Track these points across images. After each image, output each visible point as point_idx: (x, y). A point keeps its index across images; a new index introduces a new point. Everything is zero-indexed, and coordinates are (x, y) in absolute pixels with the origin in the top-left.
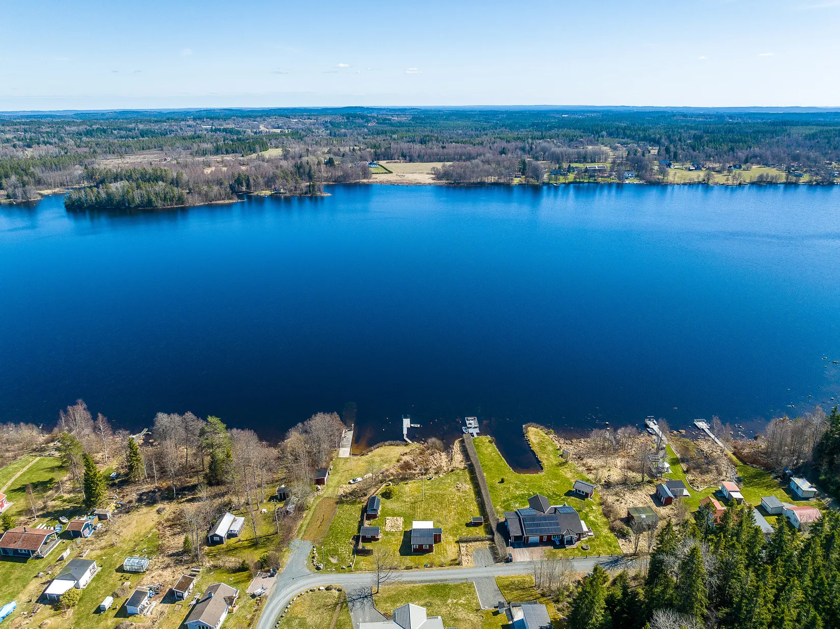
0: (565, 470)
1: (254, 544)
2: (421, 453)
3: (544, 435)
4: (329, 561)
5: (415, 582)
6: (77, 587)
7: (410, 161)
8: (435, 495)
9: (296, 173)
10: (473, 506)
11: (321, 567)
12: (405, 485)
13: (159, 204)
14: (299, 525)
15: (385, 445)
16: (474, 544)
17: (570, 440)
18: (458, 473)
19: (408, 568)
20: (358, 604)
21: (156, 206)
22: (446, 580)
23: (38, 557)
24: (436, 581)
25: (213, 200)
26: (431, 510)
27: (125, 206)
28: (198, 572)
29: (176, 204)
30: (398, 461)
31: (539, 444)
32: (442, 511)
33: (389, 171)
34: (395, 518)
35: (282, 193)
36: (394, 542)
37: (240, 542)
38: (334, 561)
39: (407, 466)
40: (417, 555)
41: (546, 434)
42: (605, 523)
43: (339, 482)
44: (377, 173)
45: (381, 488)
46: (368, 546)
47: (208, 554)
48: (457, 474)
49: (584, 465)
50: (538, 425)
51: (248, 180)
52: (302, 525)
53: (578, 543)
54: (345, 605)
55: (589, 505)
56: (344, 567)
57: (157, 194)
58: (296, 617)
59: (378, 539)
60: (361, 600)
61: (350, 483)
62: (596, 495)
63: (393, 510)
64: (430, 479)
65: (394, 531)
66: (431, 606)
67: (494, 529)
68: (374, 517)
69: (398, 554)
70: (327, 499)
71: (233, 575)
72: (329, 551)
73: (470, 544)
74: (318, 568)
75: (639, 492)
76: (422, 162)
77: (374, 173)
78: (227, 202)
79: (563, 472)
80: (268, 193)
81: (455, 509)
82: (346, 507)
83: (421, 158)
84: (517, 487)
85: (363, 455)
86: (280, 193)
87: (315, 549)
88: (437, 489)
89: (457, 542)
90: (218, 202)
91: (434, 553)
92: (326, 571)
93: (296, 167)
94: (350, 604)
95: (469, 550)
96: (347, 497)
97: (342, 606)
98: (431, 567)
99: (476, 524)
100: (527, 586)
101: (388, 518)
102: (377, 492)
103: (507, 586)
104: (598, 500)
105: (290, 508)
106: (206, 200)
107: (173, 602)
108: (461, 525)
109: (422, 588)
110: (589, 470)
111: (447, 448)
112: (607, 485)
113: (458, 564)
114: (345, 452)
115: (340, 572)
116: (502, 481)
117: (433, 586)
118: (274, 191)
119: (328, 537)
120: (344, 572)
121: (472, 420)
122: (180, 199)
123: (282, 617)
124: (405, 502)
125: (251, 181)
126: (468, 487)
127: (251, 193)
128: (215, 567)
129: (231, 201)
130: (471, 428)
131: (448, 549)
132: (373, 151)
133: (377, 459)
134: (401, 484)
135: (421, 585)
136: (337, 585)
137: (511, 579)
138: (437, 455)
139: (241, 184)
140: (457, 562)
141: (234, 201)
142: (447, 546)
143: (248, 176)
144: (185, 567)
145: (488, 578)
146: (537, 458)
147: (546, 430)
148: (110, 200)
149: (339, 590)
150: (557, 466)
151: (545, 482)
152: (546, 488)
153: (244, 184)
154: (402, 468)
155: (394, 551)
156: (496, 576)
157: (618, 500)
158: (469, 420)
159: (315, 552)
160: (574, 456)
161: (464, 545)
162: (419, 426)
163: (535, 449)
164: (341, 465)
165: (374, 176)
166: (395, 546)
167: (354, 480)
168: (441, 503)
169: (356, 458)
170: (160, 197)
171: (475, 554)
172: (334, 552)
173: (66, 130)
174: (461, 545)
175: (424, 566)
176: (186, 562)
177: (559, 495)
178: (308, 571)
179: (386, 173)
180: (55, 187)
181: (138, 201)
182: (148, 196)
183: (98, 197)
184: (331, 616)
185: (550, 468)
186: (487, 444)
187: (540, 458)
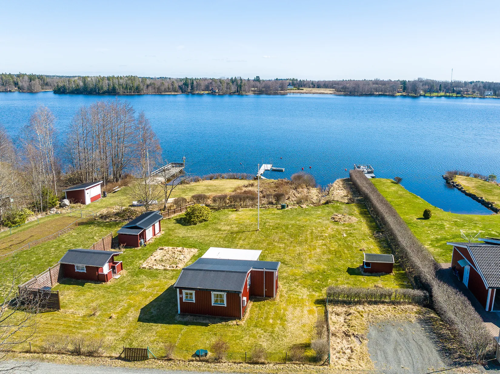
8: (287, 226)
12: (231, 213)
25: (163, 92)
34: (179, 249)
35: (217, 92)
40: (186, 324)
44: (292, 90)
48: (334, 207)
51: (193, 83)
59: (103, 280)
61: (132, 205)
64: (283, 208)
65: (162, 268)
70: (68, 218)
78: (173, 93)
80: (206, 91)
83: (326, 86)
85: (181, 184)
89: (320, 302)
90: (166, 93)
91: (241, 323)
95: (354, 322)
96: (107, 218)
98: (217, 360)
102: (172, 216)
108: (336, 271)
113: (315, 360)
118: (211, 91)
122: (137, 89)
124: (220, 230)
125: (195, 84)
126: (356, 220)
127: (194, 92)
131: (289, 316)
133: (201, 188)
134: (225, 210)
138: (303, 190)
139: (187, 86)
140: (310, 353)
143: (193, 80)
153: (190, 86)
154: (237, 196)
161: (340, 309)
162: (284, 169)
166: (139, 298)
168: (294, 236)
170: (123, 87)
171: (374, 333)
174: (330, 308)
175: (196, 355)
179: (298, 90)
181: (105, 88)
182: (113, 85)
183: (78, 86)
186: (388, 184)
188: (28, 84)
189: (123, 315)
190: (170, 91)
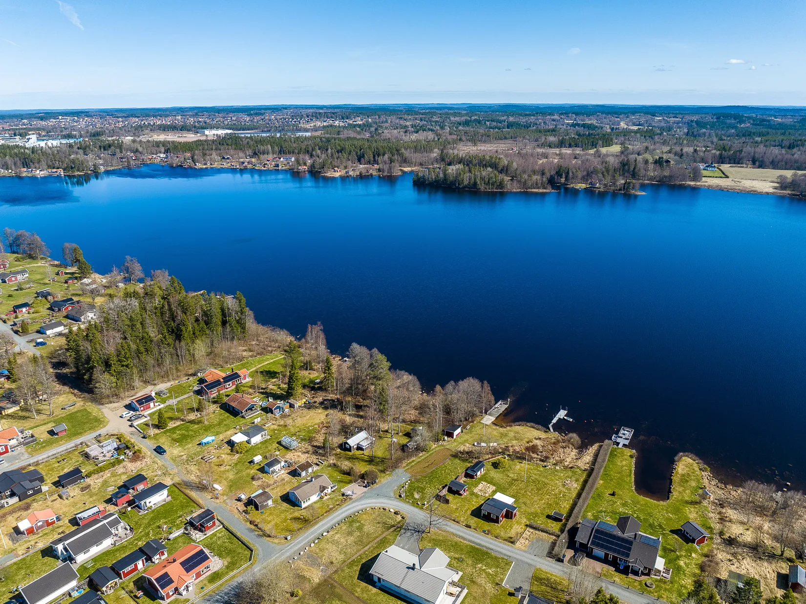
0: (692, 509)
1: (371, 460)
2: (554, 443)
3: (697, 469)
4: (412, 495)
5: (465, 539)
6: (248, 442)
7: (760, 167)
8: (539, 482)
9: (620, 169)
10: (567, 504)
11: (402, 496)
12: (518, 463)
13: (482, 187)
14: (410, 461)
15: (527, 426)
16: (540, 533)
17: (725, 484)
18: (577, 472)
19: (468, 526)
20: (409, 534)
21: (479, 189)
22: (491, 549)
23: (243, 417)
24: (484, 546)
25: (529, 188)
26: (525, 491)
27: (455, 186)
28: (322, 464)
29: (496, 189)
30: (528, 442)
31: (683, 475)
32: (535, 496)
33: (726, 175)
34: (489, 485)
35: (597, 188)
36: (473, 503)
37: (363, 456)
38: (416, 496)
39: (533, 449)
40: (483, 520)
41: (700, 469)
42: (694, 575)
43: (466, 441)
44: (711, 177)
45: (497, 458)
46: (450, 497)
47: (336, 455)
48: (575, 473)
49: (720, 513)
50: (697, 458)
51: (568, 173)
52: (413, 461)
53: (643, 578)
54: (399, 529)
55: (690, 551)
56: (419, 503)
57: (482, 179)
58: (359, 522)
59: (461, 495)
60: (413, 532)
61: (474, 445)
62: (708, 545)
63: (493, 478)
64: (545, 466)
65: (480, 494)
66: (461, 562)
67: (567, 529)
68: (472, 477)
69: (469, 512)
70: (447, 450)
71: (342, 475)
72: (418, 487)
73: (537, 532)
74: (400, 496)
75: (766, 564)
76: (774, 168)
77: (705, 177)
78: (541, 191)
79: (688, 510)
80: (584, 186)
81: (548, 499)
82: (457, 461)
83: (775, 165)
84: (624, 505)
85: (501, 427)
86: (595, 188)
87: (409, 482)
88: (546, 477)
90: (533, 190)
91: (499, 525)
92: (405, 501)
93: (621, 164)
94: (403, 531)
95: (531, 536)
96: (463, 454)
97: (395, 529)
98: (488, 534)
99: (556, 519)
100: (559, 588)
101: (483, 482)
102: (491, 459)
103: (541, 579)
104: (706, 550)
105: (412, 445)
106: (523, 188)
107: (294, 476)
108: (543, 514)
109: (467, 546)
110: (723, 520)
111: (582, 447)
112: (729, 541)
113: (512, 543)
114: (488, 419)
115: (414, 506)
116: (613, 494)
117: (477, 549)
118: (589, 185)
119: (425, 477)
120: (417, 507)
121: (628, 431)
122: (501, 185)
123: (351, 517)
124: (508, 476)
125: (571, 174)
126: (576, 486)
127: (568, 185)
128: (334, 465)
129: (545, 191)
130: (622, 437)
131: (514, 527)
132: (718, 153)
133: (512, 434)
134: (516, 461)
135: (468, 543)
136: (405, 513)
137: (549, 576)
138: (567, 450)
139: (561, 176)
140: (513, 540)
141: (548, 191)
142: (516, 525)
143: (568, 169)
144: (317, 457)
145: (529, 565)
146: (671, 488)
147: (702, 466)
148: (446, 180)
149: (403, 518)
150: (687, 502)
151: (659, 512)
152: (655, 517)
153: (564, 176)
154: (527, 449)
155: (468, 510)
156: (538, 567)
157: (730, 560)
158: (625, 430)
159: (407, 484)
160: (716, 501)
161: (531, 530)
162: (571, 420)
163: (675, 478)
164: (478, 428)
165: (704, 179)
166: (471, 506)
167: (478, 444)
168: (539, 489)
169: (494, 427)
170: (485, 181)
171: (534, 541)
172: (421, 490)
173: (450, 121)
174: (528, 529)
175: (483, 531)
176: (320, 454)
177: (664, 529)
178: (392, 494)
179: (721, 177)
180: (415, 166)
181: (466, 182)
182: (475, 179)
183: (438, 176)
184: (383, 533)
185: (677, 501)
186: (626, 457)
187: (674, 488)
188: (388, 166)
189: (466, 511)
190: (538, 188)
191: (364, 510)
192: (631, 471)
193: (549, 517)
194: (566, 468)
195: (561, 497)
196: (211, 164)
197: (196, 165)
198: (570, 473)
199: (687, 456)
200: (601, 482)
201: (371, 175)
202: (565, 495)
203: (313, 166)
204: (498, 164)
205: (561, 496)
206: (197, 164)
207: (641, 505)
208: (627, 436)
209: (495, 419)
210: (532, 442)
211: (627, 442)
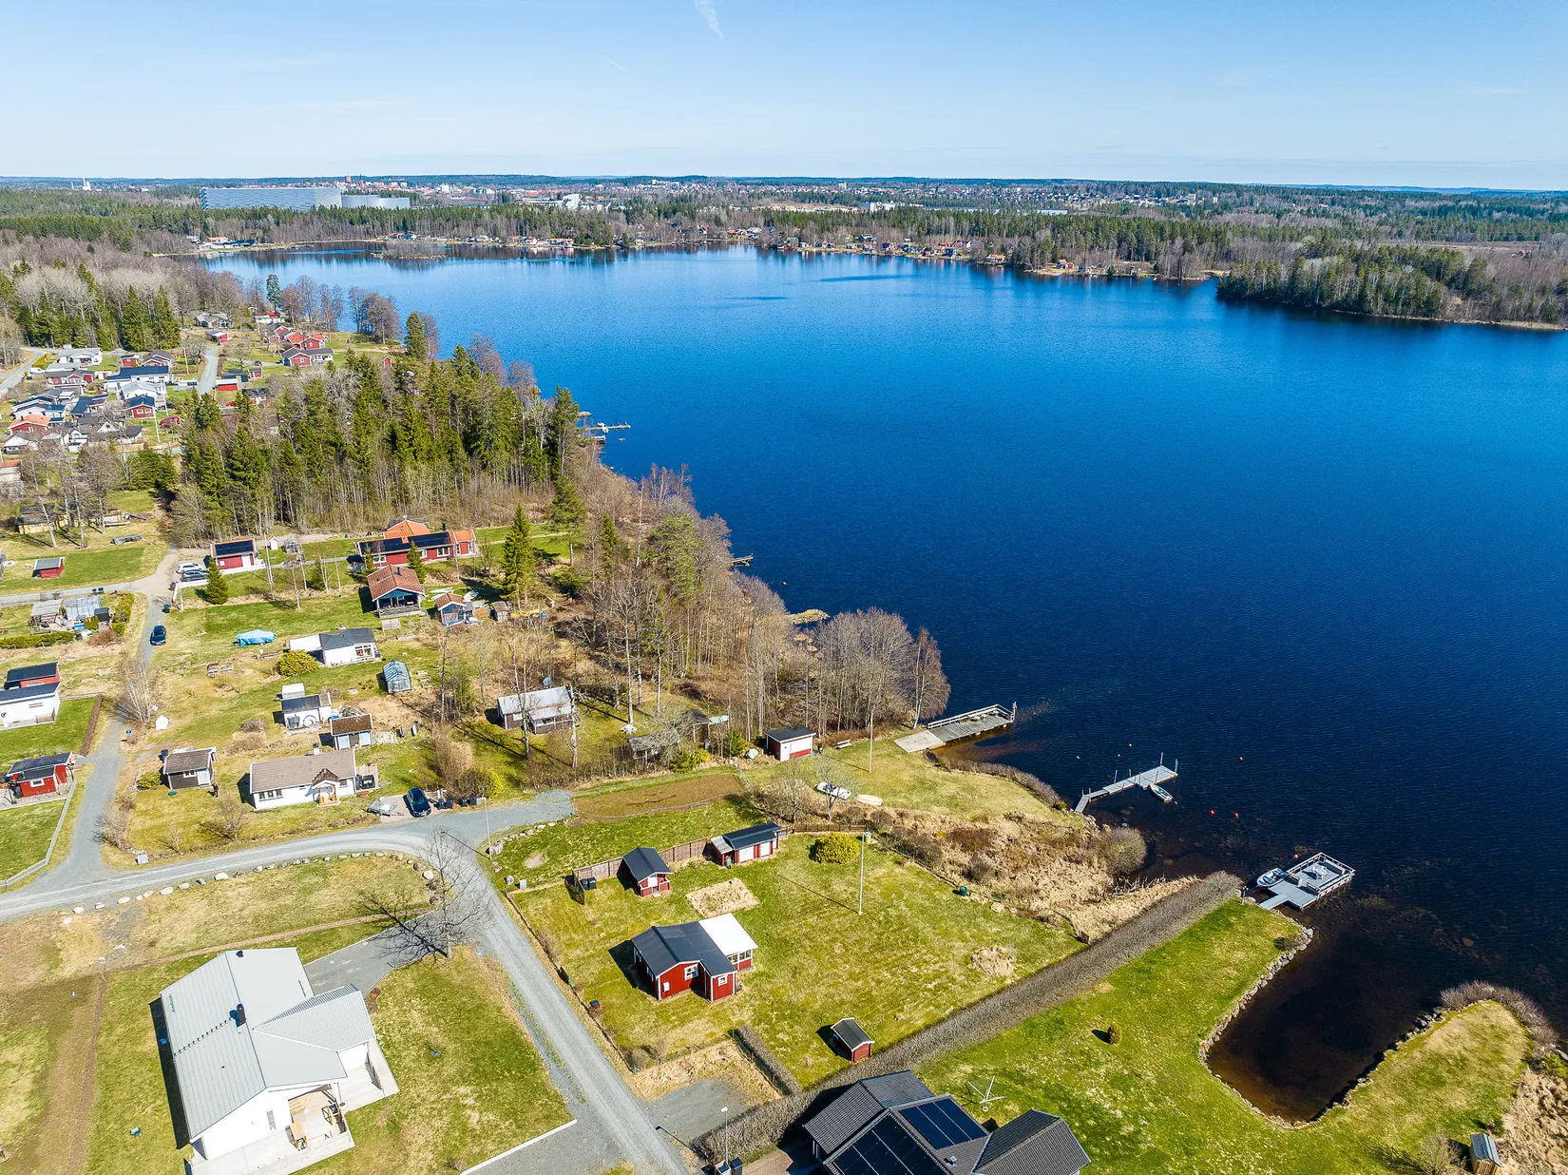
1: (524, 756)
2: (1055, 842)
3: (1513, 1055)
4: (525, 856)
5: (521, 1004)
6: (318, 655)
10: (925, 1013)
11: (496, 850)
13: (1377, 308)
14: (615, 780)
16: (749, 1068)
18: (1050, 935)
19: (563, 976)
20: (397, 942)
21: (1370, 312)
22: (556, 1060)
27: (1314, 303)
28: (412, 735)
29: (1412, 315)
30: (975, 820)
31: (1438, 1059)
32: (847, 962)
34: (745, 891)
36: (653, 923)
39: (974, 840)
40: (627, 975)
41: (1529, 1061)
43: (809, 775)
45: (842, 833)
46: (604, 888)
48: (1040, 936)
52: (619, 783)
54: (389, 924)
56: (513, 879)
57: (1382, 289)
58: (326, 876)
59: (642, 893)
60: (415, 940)
61: (814, 786)
63: (775, 880)
65: (693, 906)
66: (432, 1059)
67: (826, 1085)
69: (615, 942)
71: (423, 768)
72: (560, 843)
73: (742, 1062)
74: (489, 849)
81: (879, 982)
82: (730, 813)
84: (1120, 1082)
85: (940, 766)
87: (552, 824)
88: (935, 920)
89: (734, 1032)
91: (655, 1003)
92: (485, 865)
94: (393, 930)
96: (761, 801)
97: (381, 921)
98: (595, 1016)
99: (840, 1046)
101: (735, 880)
102: (823, 833)
106: (1489, 318)
107: (326, 743)
109: (501, 1024)
111: (1134, 876)
114: (922, 741)
115: (492, 880)
116: (1105, 1037)
119: (604, 826)
120: (495, 886)
121: (1334, 870)
122: (1430, 306)
123: (324, 859)
126: (1005, 974)
128: (436, 744)
129: (1547, 326)
130: (1296, 882)
131: (690, 1024)
135: (515, 1017)
136: (451, 890)
141: (1556, 327)
142: (703, 1019)
144: (417, 719)
145: (611, 1148)
147: (1547, 1050)
148: (1292, 290)
149: (433, 901)
150: (1378, 1155)
151: (1234, 1151)
155: (616, 935)
156: (628, 1165)
158: (1324, 865)
159: (541, 827)
161: (731, 1050)
163: (1398, 1060)
164: (872, 754)
167: (829, 787)
169: (920, 762)
172: (558, 852)
174: (727, 1043)
175: (591, 1002)
176: (431, 716)
181: (1339, 295)
184: (343, 917)
185: (1340, 1138)
186: (1258, 940)
187: (1364, 1090)
188: (1175, 260)
190: (1531, 319)
191: (367, 854)
192: (1242, 985)
193: (825, 1033)
194: (1026, 913)
195: (925, 989)
196: (829, 246)
197: (800, 246)
198: (1025, 933)
199: (1505, 1003)
200: (1106, 987)
201: (1134, 277)
202: (946, 989)
203: (1017, 256)
204: (1445, 267)
205: (930, 986)
206: (803, 244)
207: (1185, 1104)
208: (1315, 884)
209: (943, 744)
210: (985, 820)
211: (1303, 900)
